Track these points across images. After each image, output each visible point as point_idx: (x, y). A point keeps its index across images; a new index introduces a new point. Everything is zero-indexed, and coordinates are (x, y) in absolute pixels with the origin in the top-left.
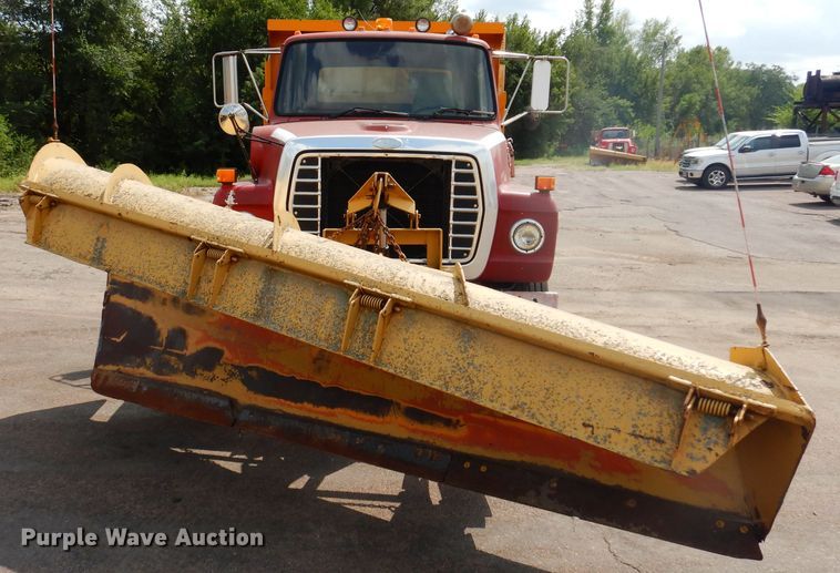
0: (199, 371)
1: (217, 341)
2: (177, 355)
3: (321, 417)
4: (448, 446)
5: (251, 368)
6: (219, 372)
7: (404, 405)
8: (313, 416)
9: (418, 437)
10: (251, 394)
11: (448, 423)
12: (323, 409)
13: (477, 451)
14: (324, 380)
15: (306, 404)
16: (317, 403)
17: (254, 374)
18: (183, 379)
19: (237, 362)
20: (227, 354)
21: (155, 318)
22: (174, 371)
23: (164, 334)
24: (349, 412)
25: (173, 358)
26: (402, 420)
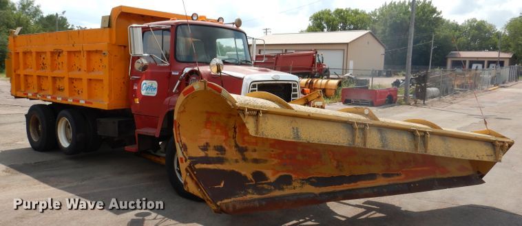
0: (285, 187)
1: (283, 172)
2: (265, 183)
3: (354, 187)
4: (401, 182)
5: (311, 178)
6: (294, 184)
7: (380, 173)
8: (350, 188)
9: (391, 182)
10: (318, 188)
11: (398, 175)
12: (353, 184)
13: (411, 180)
14: (346, 173)
15: (345, 185)
16: (349, 183)
17: (313, 180)
18: (277, 193)
19: (301, 178)
20: (293, 176)
21: (237, 170)
22: (270, 191)
23: (250, 177)
24: (363, 182)
25: (265, 185)
26: (383, 178)
